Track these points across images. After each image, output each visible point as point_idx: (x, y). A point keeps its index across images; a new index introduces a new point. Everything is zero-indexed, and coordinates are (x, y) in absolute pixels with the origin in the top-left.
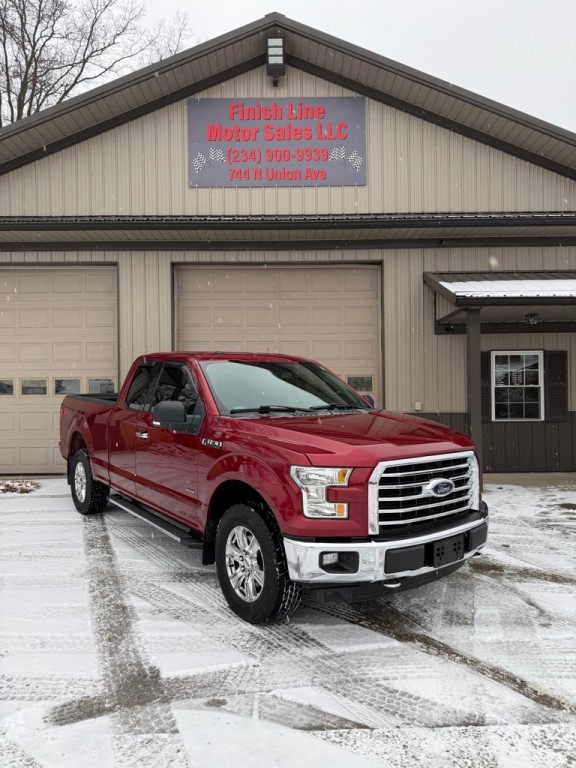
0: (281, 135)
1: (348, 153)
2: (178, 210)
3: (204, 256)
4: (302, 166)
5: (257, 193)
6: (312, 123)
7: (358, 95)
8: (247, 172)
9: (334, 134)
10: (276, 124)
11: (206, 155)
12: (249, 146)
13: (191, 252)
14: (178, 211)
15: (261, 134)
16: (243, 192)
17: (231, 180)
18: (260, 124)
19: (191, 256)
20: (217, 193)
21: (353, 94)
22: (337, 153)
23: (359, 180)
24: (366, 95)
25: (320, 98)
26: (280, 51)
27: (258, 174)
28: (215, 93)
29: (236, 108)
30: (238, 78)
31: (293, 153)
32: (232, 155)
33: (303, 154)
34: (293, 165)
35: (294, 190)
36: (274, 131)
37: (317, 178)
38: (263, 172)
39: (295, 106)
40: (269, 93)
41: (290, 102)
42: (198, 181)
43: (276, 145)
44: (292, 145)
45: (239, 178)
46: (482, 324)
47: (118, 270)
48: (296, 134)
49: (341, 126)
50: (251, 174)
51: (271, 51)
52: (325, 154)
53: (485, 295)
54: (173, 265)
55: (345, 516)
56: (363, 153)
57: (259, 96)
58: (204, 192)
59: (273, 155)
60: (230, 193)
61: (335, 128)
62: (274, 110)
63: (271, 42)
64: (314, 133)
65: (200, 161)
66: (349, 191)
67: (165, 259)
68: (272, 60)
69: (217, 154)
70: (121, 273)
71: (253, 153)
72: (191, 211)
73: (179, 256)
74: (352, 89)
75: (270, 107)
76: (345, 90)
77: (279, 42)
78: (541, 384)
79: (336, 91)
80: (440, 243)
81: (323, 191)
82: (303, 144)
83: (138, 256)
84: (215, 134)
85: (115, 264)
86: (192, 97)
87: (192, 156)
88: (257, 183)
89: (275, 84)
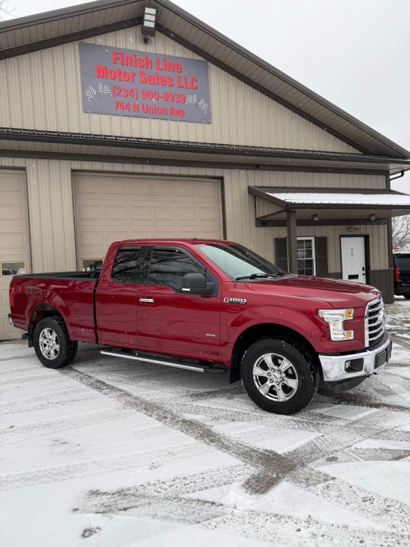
0: (151, 80)
1: (198, 100)
2: (74, 128)
3: (97, 166)
4: (168, 105)
5: (135, 121)
6: (174, 75)
7: (204, 59)
8: (128, 105)
9: (189, 84)
10: (149, 72)
11: (96, 88)
12: (128, 85)
13: (87, 162)
14: (75, 130)
15: (137, 78)
16: (125, 119)
17: (117, 109)
18: (137, 70)
19: (86, 165)
20: (105, 118)
21: (201, 58)
22: (191, 99)
23: (206, 119)
24: (209, 61)
25: (178, 57)
26: (153, 18)
27: (136, 107)
28: (100, 40)
29: (117, 55)
30: (117, 32)
31: (161, 95)
32: (116, 91)
33: (168, 97)
34: (161, 103)
35: (153, 121)
36: (147, 77)
37: (178, 115)
38: (140, 106)
39: (161, 61)
40: (141, 48)
41: (157, 56)
42: (89, 108)
43: (147, 87)
44: (161, 89)
45: (122, 109)
46: (297, 220)
47: (26, 174)
48: (163, 81)
49: (193, 79)
50: (131, 106)
51: (146, 17)
52: (183, 99)
53: (302, 202)
54: (73, 171)
55: (352, 338)
56: (208, 100)
57: (134, 49)
58: (95, 117)
59: (147, 95)
60: (116, 119)
61: (189, 81)
62: (146, 61)
63: (148, 10)
64: (175, 82)
65: (91, 92)
66: (200, 126)
67: (67, 166)
68: (146, 24)
69: (105, 88)
70: (28, 176)
71: (132, 91)
72: (85, 131)
73: (77, 165)
74: (199, 55)
75: (143, 58)
76: (195, 54)
77: (153, 11)
78: (314, 257)
79: (189, 54)
80: (257, 167)
81: (182, 124)
82: (168, 89)
83: (43, 163)
84: (102, 73)
85: (24, 169)
86: (83, 41)
87: (84, 88)
88: (136, 113)
89: (146, 41)
